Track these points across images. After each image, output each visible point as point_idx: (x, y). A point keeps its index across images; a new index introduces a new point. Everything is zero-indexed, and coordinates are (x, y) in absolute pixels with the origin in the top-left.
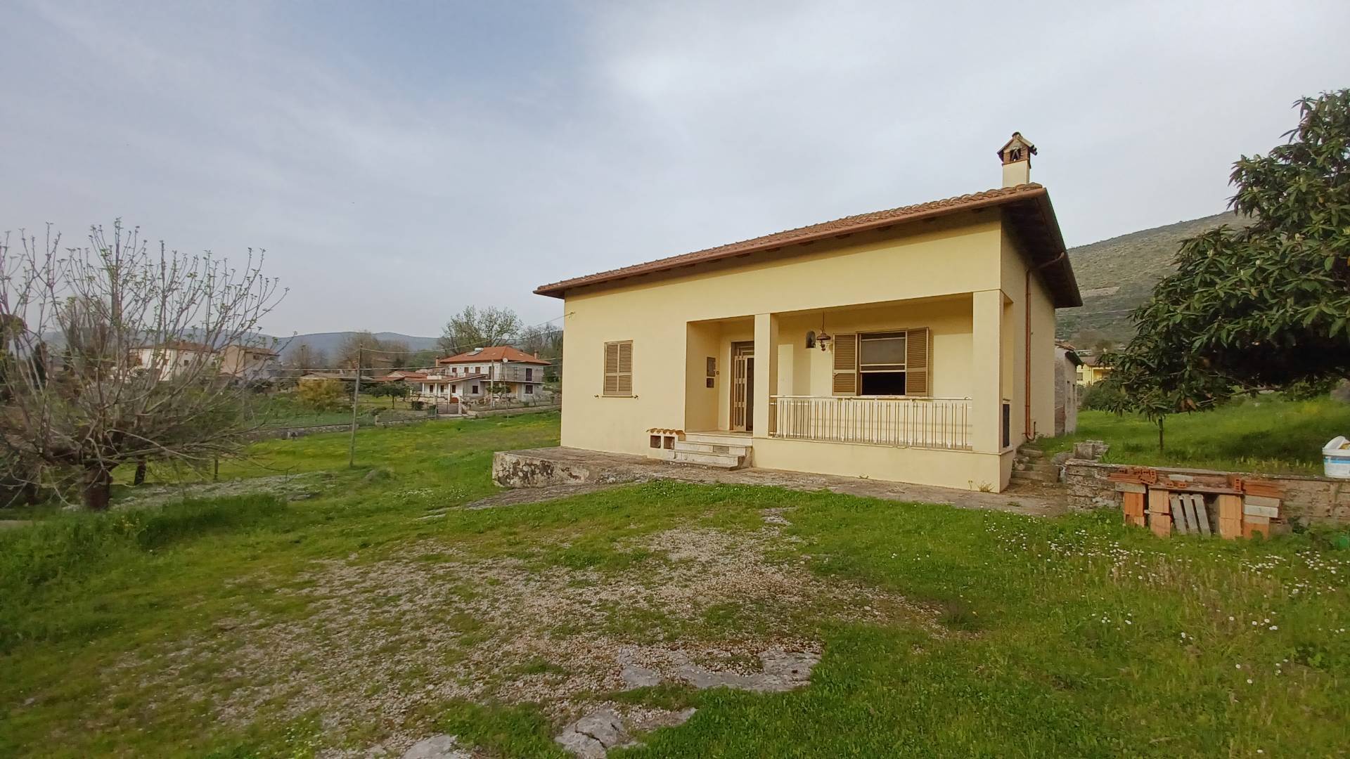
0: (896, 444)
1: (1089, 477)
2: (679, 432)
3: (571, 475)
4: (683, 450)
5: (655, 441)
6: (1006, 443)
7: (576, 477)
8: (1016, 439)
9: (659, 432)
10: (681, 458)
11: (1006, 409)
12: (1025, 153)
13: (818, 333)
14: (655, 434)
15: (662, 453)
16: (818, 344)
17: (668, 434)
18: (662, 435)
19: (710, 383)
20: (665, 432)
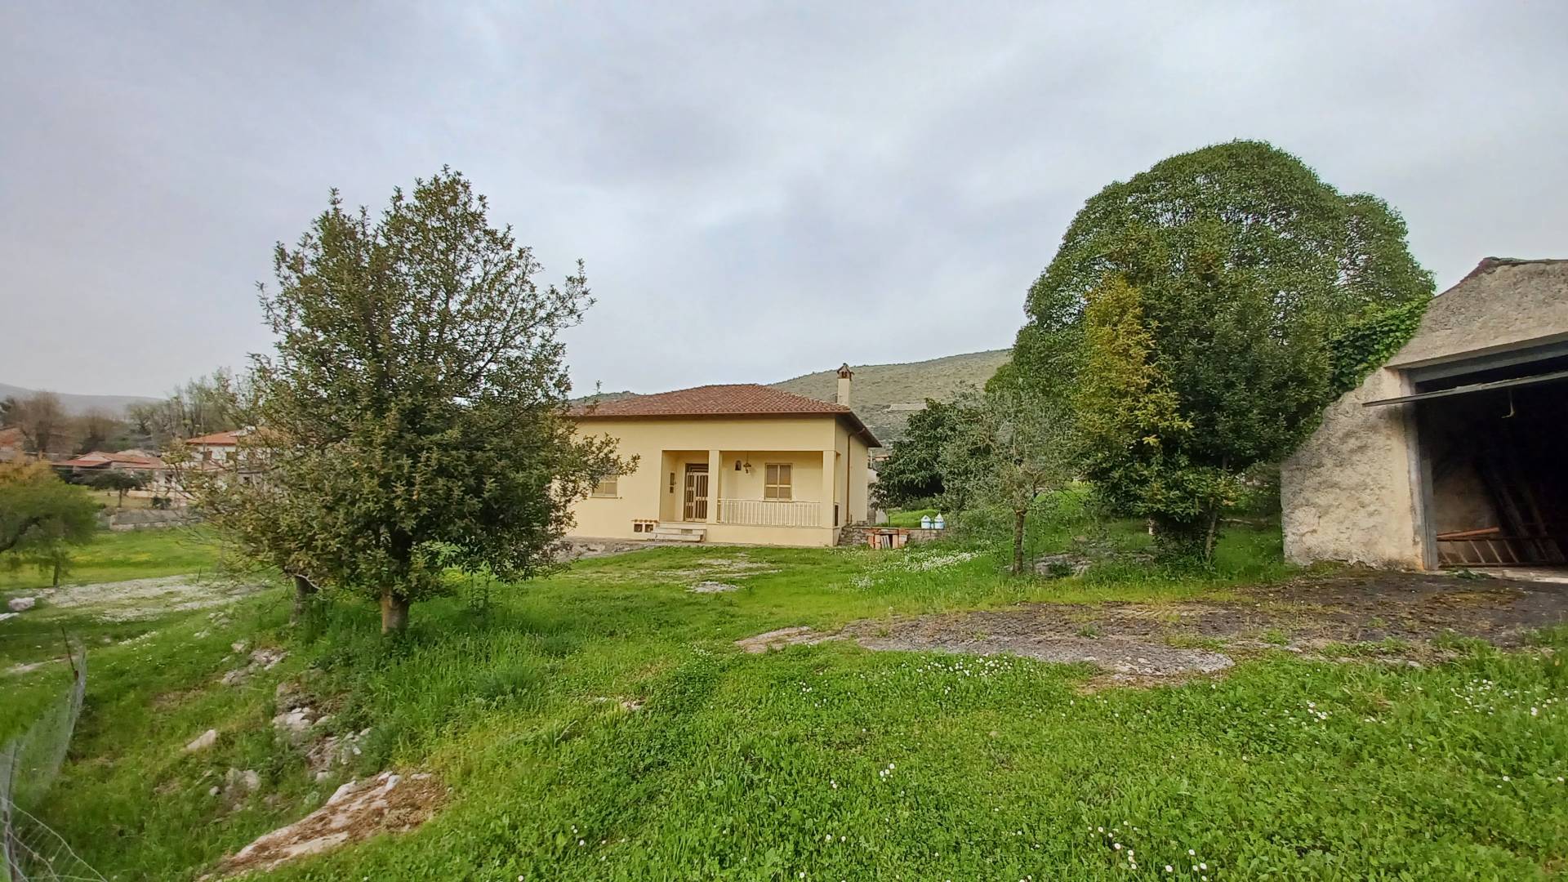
0: (783, 526)
1: (859, 532)
2: (656, 522)
3: (589, 549)
4: (659, 532)
5: (638, 528)
6: (836, 524)
7: (594, 550)
8: (842, 523)
9: (641, 521)
10: (660, 537)
11: (836, 507)
12: (848, 375)
13: (743, 463)
14: (638, 523)
15: (643, 535)
16: (743, 469)
17: (648, 523)
18: (644, 524)
19: (672, 490)
20: (646, 521)
